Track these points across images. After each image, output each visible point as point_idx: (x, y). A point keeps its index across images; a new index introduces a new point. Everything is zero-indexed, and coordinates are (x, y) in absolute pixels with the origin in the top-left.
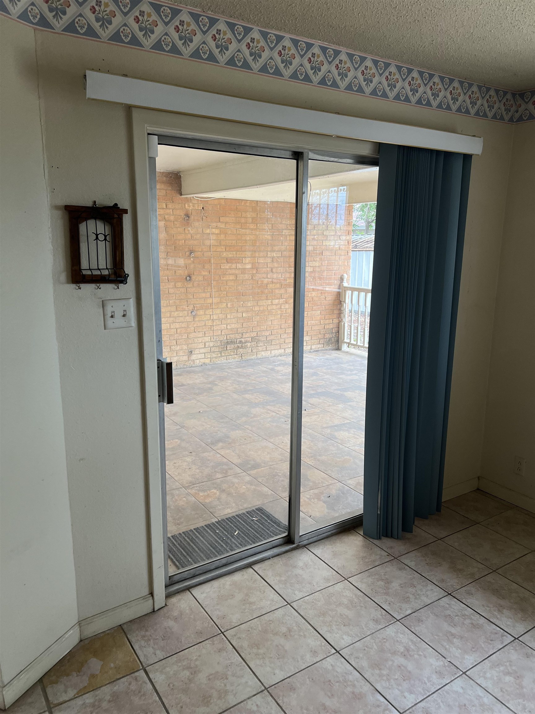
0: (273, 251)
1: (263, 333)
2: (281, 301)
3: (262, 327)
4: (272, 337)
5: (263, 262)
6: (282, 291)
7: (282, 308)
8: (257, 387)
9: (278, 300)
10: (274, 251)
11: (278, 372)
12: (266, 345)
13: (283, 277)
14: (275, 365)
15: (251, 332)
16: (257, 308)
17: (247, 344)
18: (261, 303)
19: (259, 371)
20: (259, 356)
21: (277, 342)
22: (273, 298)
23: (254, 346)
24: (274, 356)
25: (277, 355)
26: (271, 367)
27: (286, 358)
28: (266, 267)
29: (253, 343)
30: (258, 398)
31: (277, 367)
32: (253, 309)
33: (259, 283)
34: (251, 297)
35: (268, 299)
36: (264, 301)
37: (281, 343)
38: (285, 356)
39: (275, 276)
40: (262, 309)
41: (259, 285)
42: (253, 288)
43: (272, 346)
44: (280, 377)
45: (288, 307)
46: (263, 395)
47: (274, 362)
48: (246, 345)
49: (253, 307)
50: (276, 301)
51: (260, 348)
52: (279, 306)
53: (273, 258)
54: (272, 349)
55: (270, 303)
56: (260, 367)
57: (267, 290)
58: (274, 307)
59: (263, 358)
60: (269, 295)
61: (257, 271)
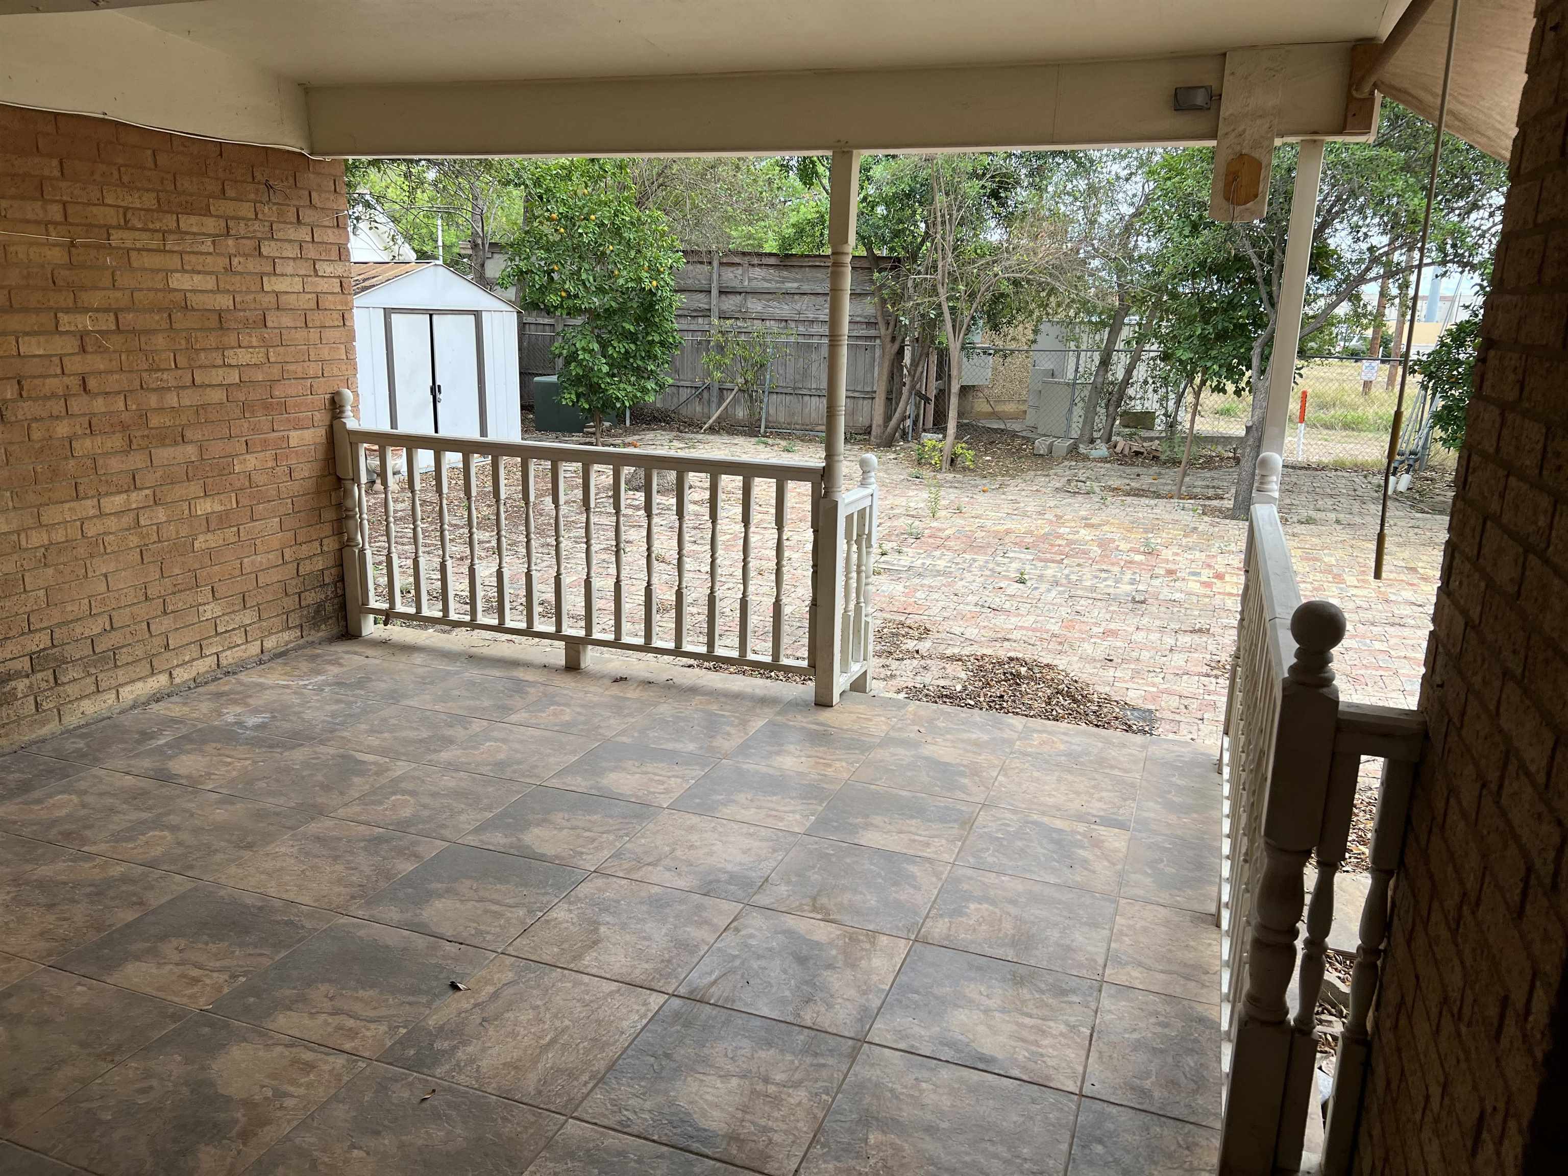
0: (78, 309)
1: (78, 630)
2: (136, 498)
3: (69, 609)
4: (115, 638)
5: (41, 352)
6: (137, 460)
7: (142, 523)
8: (155, 900)
9: (124, 496)
10: (86, 310)
11: (193, 785)
12: (93, 671)
13: (134, 407)
14: (159, 750)
15: (23, 634)
16: (38, 538)
17: (13, 683)
18: (51, 515)
19: (109, 801)
20: (72, 720)
21: (139, 651)
22: (103, 489)
23: (44, 685)
24: (134, 707)
25: (143, 699)
26: (146, 763)
27: (185, 704)
28: (59, 371)
29: (39, 676)
30: (195, 973)
31: (170, 758)
32: (23, 543)
33: (36, 435)
34: (8, 494)
35: (82, 495)
36: (67, 506)
37: (154, 651)
38: (175, 699)
39: (99, 405)
40: (59, 536)
41: (37, 446)
42: (12, 460)
43: (120, 672)
44: (220, 814)
45: (164, 519)
46: (213, 947)
47: (146, 736)
48: (8, 688)
49: (23, 536)
50: (116, 502)
51: (72, 690)
52: (127, 520)
53: (82, 336)
54: (121, 680)
55: (92, 512)
56: (96, 771)
57: (72, 462)
58: (112, 524)
59: (87, 725)
60: (86, 480)
61: (21, 388)
